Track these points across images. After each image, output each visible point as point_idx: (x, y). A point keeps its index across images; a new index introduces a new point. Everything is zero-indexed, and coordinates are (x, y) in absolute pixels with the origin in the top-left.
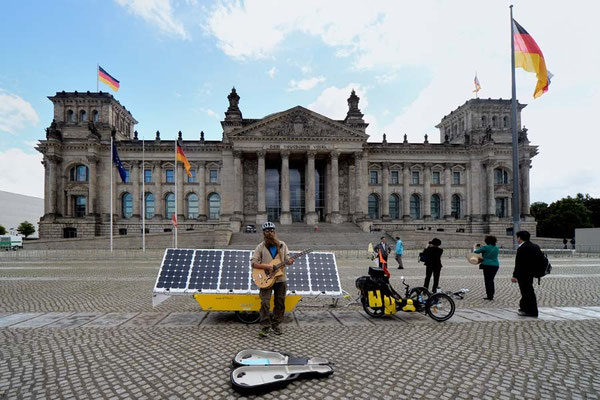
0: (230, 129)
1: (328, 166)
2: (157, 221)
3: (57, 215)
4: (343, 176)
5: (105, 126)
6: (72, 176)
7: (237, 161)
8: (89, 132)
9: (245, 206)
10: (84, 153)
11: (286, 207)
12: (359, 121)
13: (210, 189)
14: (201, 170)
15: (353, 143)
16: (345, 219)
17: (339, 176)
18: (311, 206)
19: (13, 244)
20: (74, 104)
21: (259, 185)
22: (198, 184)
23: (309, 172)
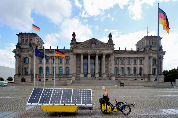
0: (72, 46)
1: (102, 58)
2: (50, 76)
3: (19, 74)
4: (107, 61)
5: (34, 44)
6: (24, 61)
7: (75, 56)
8: (29, 46)
9: (77, 71)
10: (27, 53)
11: (89, 72)
12: (112, 43)
13: (66, 66)
14: (64, 59)
15: (110, 50)
16: (107, 76)
17: (106, 61)
18: (97, 71)
19: (4, 84)
20: (24, 37)
21: (81, 64)
22: (63, 64)
23: (96, 60)
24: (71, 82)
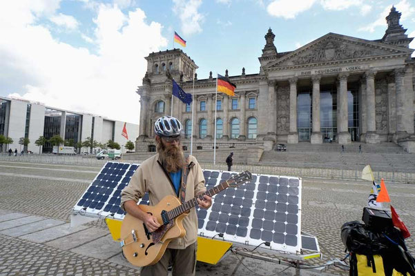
0: (265, 63)
1: (362, 86)
2: (225, 141)
3: (146, 136)
4: (380, 94)
5: (176, 72)
6: (156, 109)
7: (272, 89)
8: (166, 78)
9: (278, 128)
10: (162, 93)
11: (317, 127)
12: (401, 37)
13: (249, 114)
14: (242, 98)
16: (384, 138)
17: (376, 95)
18: (344, 126)
19: (115, 156)
20: (159, 59)
21: (291, 108)
22: (239, 110)
23: (341, 93)
24: (259, 155)
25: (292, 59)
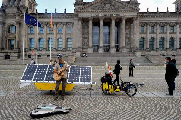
0: (77, 7)
1: (121, 24)
2: (44, 52)
3: (2, 49)
4: (128, 29)
5: (24, 7)
6: (9, 30)
7: (80, 22)
8: (17, 10)
9: (83, 44)
10: (14, 20)
11: (101, 45)
12: (136, 2)
13: (68, 36)
14: (64, 27)
15: (133, 13)
16: (128, 50)
17: (126, 29)
18: (113, 44)
21: (90, 34)
22: (63, 34)
23: (112, 27)
24: (74, 60)
25: (91, 7)
